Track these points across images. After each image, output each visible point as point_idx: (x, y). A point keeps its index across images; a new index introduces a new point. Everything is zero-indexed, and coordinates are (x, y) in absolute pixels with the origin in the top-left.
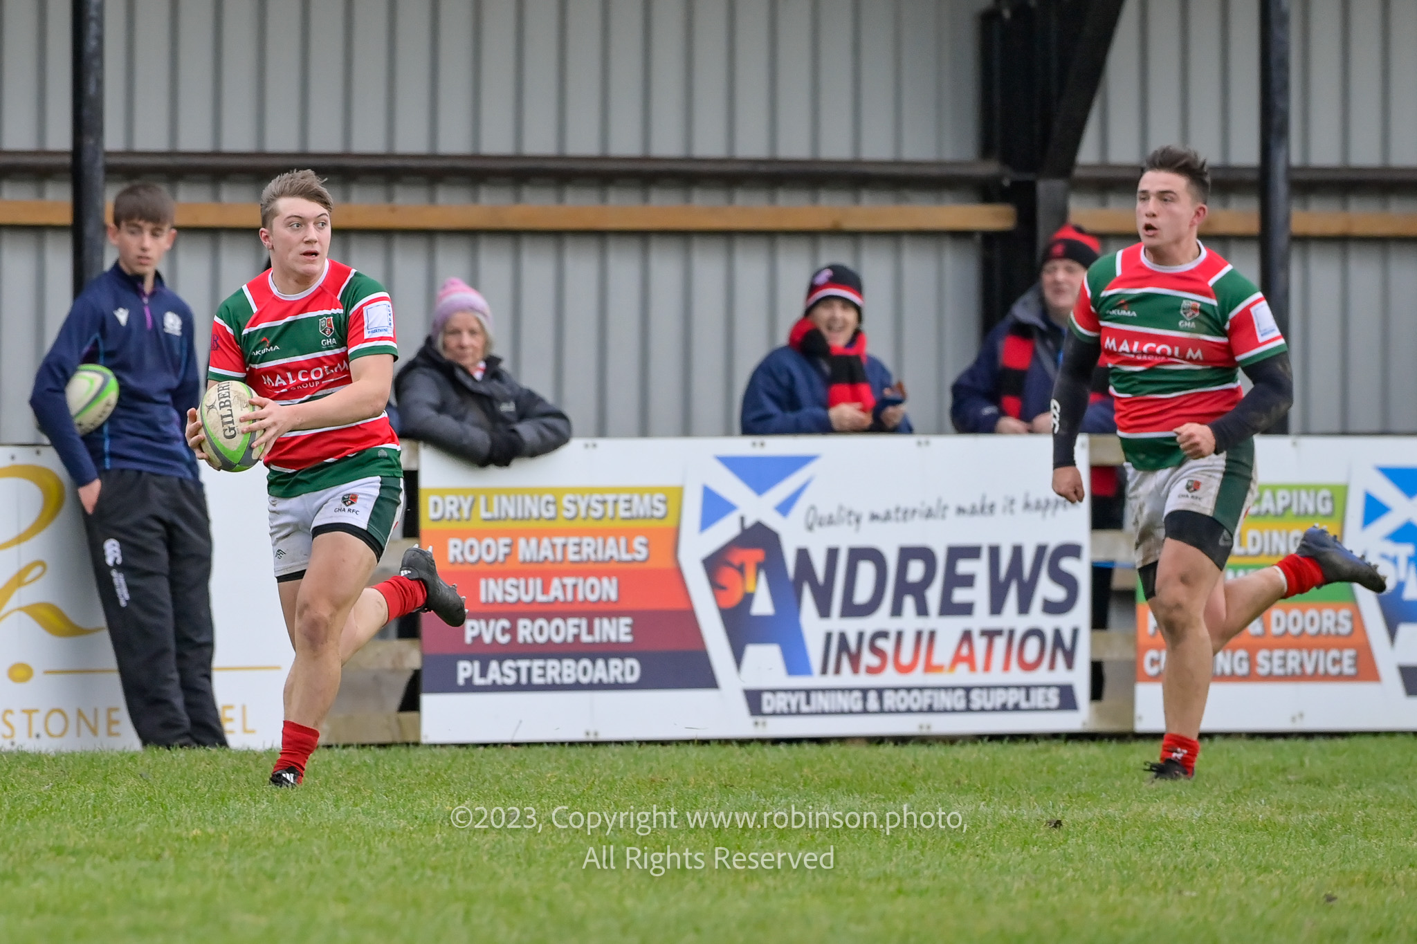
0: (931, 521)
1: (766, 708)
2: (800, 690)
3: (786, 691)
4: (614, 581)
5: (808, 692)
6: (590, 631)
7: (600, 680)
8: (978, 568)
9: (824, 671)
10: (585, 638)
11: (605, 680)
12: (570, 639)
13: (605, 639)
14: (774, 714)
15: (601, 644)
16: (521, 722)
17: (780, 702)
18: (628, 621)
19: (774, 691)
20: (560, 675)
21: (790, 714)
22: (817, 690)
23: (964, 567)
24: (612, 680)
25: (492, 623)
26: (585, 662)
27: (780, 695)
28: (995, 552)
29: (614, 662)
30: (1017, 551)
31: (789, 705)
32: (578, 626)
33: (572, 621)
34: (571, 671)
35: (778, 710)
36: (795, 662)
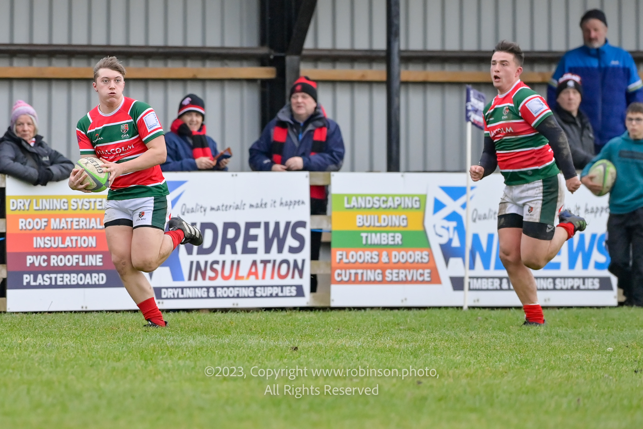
0: (238, 210)
1: (163, 296)
2: (179, 288)
3: (172, 288)
4: (94, 238)
5: (182, 288)
6: (84, 261)
7: (88, 283)
8: (260, 232)
9: (190, 279)
10: (81, 264)
11: (90, 283)
12: (74, 264)
13: (90, 264)
14: (167, 298)
15: (88, 266)
16: (52, 302)
17: (170, 293)
18: (101, 256)
19: (167, 288)
20: (70, 281)
21: (174, 298)
22: (186, 288)
23: (253, 232)
24: (93, 283)
25: (39, 257)
26: (81, 275)
27: (169, 290)
28: (267, 225)
29: (94, 275)
30: (277, 224)
31: (174, 294)
32: (78, 258)
33: (75, 256)
34: (75, 279)
35: (169, 297)
36: (176, 275)
